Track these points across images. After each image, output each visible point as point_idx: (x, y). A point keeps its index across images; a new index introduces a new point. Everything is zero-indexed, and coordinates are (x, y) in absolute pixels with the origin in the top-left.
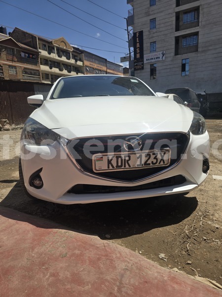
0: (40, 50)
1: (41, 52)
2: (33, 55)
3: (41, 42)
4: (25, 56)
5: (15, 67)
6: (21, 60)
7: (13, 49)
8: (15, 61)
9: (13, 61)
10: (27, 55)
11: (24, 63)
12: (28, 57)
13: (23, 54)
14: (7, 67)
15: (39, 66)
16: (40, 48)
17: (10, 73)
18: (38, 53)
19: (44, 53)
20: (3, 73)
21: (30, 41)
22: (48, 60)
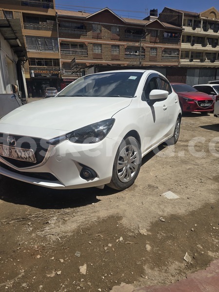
0: (184, 27)
1: (184, 29)
2: (175, 33)
3: (187, 18)
4: (168, 35)
5: (156, 48)
6: (164, 41)
7: (157, 31)
8: (157, 43)
9: (155, 42)
10: (170, 34)
11: (165, 43)
12: (170, 37)
13: (165, 34)
14: (149, 49)
15: (180, 45)
16: (184, 25)
17: (151, 55)
18: (181, 31)
19: (188, 29)
20: (144, 55)
21: (176, 19)
22: (192, 36)
